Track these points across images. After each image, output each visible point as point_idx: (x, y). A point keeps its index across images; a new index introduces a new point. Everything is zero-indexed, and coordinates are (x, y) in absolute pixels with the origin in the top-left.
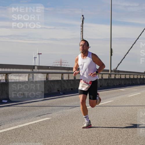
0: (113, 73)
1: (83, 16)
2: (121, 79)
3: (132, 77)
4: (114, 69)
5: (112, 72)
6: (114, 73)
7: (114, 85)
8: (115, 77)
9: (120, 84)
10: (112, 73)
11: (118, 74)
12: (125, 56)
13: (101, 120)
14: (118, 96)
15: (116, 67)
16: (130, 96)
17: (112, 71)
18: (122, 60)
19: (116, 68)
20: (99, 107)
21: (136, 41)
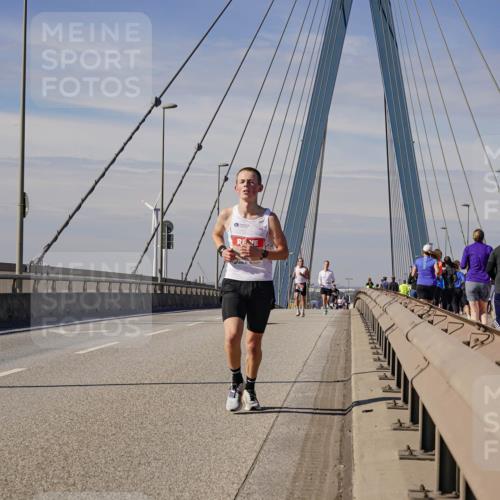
0: (28, 274)
4: (32, 262)
5: (25, 271)
6: (34, 274)
8: (35, 289)
10: (24, 274)
12: (71, 217)
15: (39, 256)
16: (81, 352)
17: (23, 268)
18: (59, 233)
19: (40, 259)
21: (106, 170)
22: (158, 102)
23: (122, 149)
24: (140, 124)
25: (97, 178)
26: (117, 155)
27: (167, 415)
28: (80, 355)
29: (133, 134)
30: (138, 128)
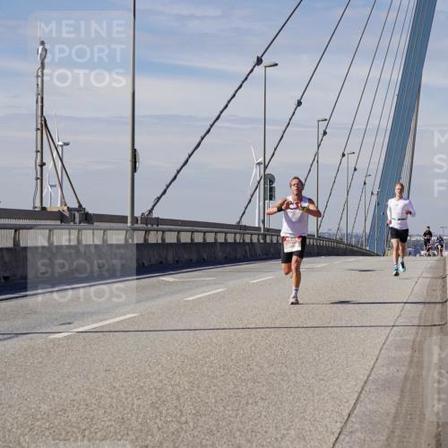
0: (139, 225)
1: (43, 43)
2: (163, 245)
3: (199, 238)
4: (143, 214)
5: (137, 223)
6: (144, 226)
7: (144, 264)
8: (146, 240)
9: (161, 263)
10: (136, 225)
11: (157, 231)
12: (178, 172)
13: (96, 376)
14: (153, 298)
15: (149, 208)
16: (190, 299)
17: (135, 220)
18: (168, 187)
19: (151, 211)
20: (93, 334)
21: (212, 126)
22: (259, 61)
23: (226, 106)
26: (221, 113)
27: (272, 357)
30: (241, 86)
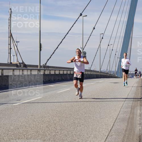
1: (11, 9)
2: (50, 75)
4: (43, 65)
6: (44, 68)
8: (44, 73)
9: (49, 80)
11: (48, 70)
13: (29, 117)
14: (47, 92)
16: (59, 92)
17: (41, 67)
18: (51, 56)
19: (46, 64)
20: (27, 104)
21: (66, 36)
22: (81, 15)
23: (70, 29)
24: (76, 21)
25: (63, 39)
26: (69, 31)
27: (86, 111)
28: (58, 93)
29: (74, 25)
30: (75, 23)
